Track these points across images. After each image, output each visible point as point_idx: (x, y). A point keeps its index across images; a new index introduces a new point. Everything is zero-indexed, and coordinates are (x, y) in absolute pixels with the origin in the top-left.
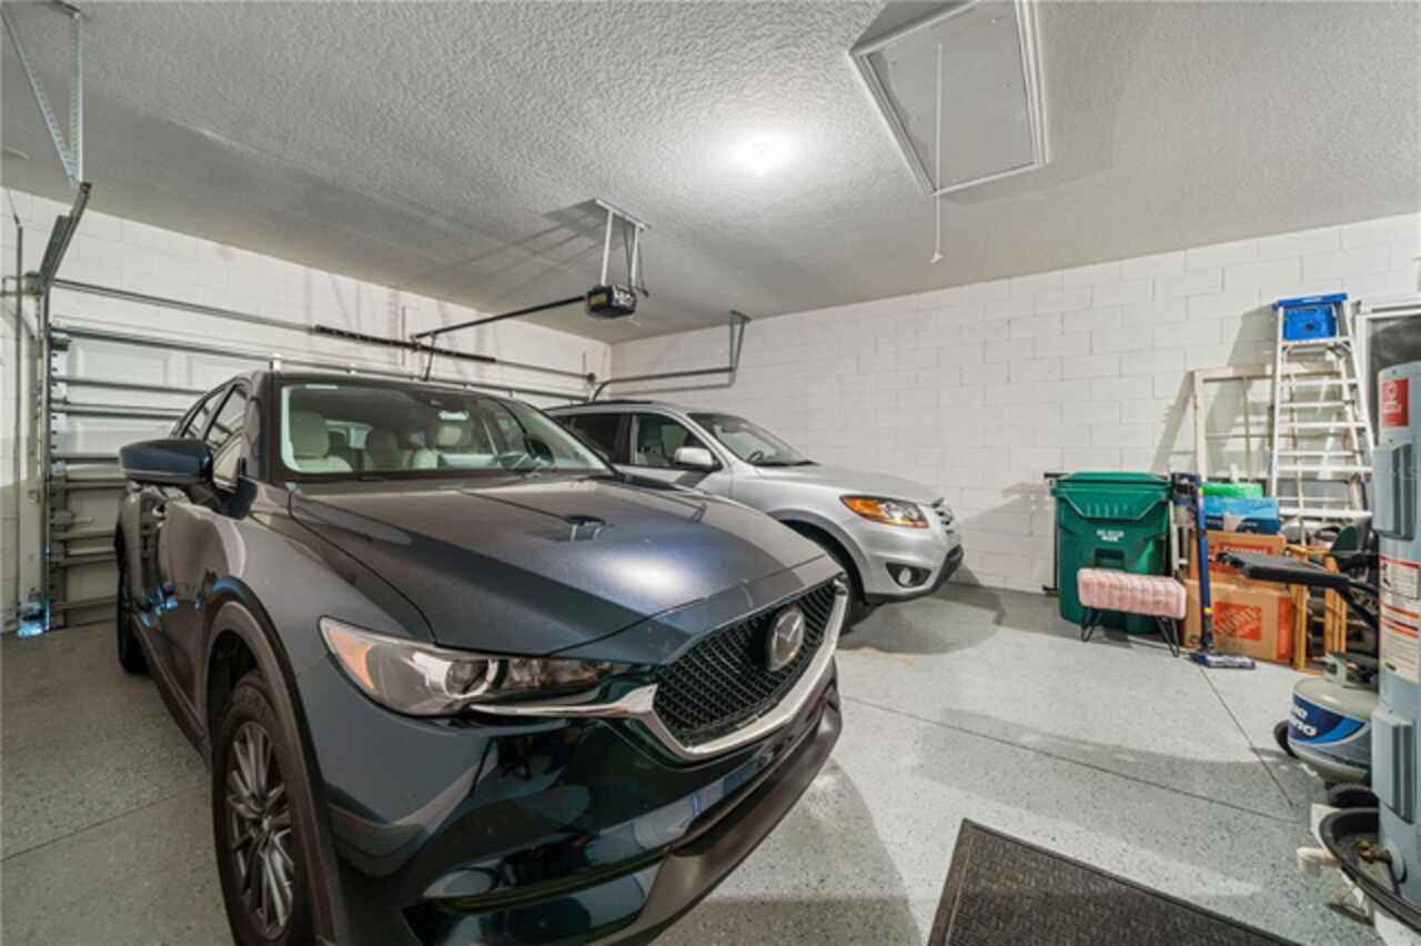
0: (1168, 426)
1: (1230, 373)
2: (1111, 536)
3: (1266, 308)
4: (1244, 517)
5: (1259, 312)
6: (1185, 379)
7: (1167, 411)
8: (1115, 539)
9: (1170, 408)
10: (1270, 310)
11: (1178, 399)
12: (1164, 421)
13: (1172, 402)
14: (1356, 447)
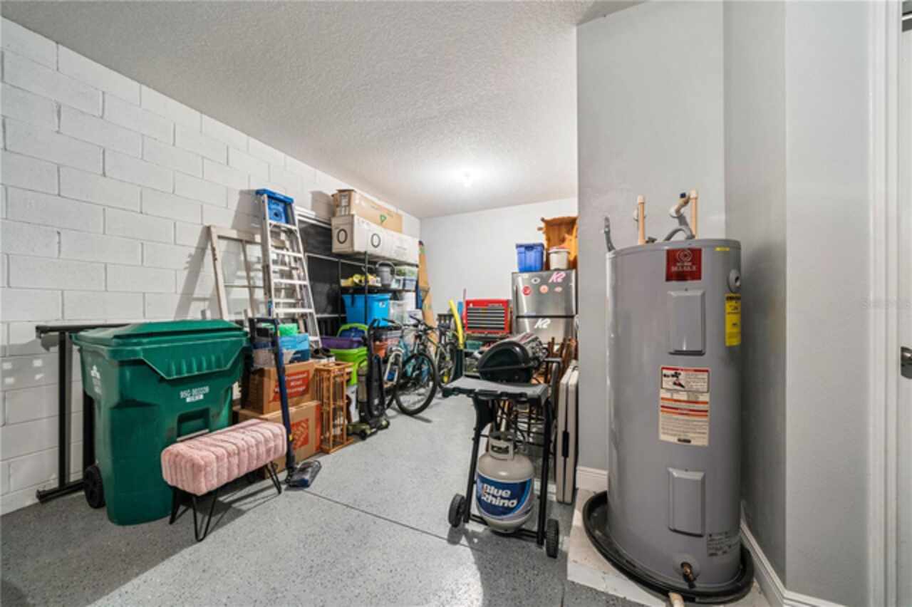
0: (190, 273)
1: (234, 234)
2: (194, 396)
3: (252, 191)
4: (294, 351)
5: (249, 192)
6: (202, 232)
7: (189, 259)
8: (201, 397)
9: (190, 256)
10: (254, 194)
11: (197, 248)
12: (186, 268)
13: (193, 251)
14: (299, 297)
